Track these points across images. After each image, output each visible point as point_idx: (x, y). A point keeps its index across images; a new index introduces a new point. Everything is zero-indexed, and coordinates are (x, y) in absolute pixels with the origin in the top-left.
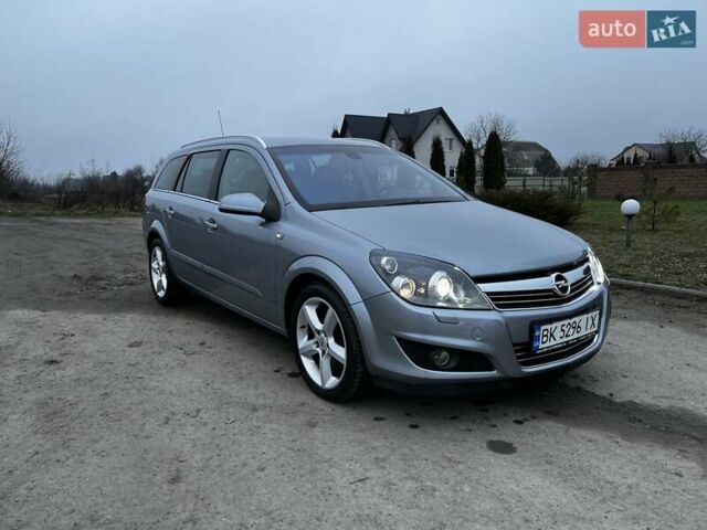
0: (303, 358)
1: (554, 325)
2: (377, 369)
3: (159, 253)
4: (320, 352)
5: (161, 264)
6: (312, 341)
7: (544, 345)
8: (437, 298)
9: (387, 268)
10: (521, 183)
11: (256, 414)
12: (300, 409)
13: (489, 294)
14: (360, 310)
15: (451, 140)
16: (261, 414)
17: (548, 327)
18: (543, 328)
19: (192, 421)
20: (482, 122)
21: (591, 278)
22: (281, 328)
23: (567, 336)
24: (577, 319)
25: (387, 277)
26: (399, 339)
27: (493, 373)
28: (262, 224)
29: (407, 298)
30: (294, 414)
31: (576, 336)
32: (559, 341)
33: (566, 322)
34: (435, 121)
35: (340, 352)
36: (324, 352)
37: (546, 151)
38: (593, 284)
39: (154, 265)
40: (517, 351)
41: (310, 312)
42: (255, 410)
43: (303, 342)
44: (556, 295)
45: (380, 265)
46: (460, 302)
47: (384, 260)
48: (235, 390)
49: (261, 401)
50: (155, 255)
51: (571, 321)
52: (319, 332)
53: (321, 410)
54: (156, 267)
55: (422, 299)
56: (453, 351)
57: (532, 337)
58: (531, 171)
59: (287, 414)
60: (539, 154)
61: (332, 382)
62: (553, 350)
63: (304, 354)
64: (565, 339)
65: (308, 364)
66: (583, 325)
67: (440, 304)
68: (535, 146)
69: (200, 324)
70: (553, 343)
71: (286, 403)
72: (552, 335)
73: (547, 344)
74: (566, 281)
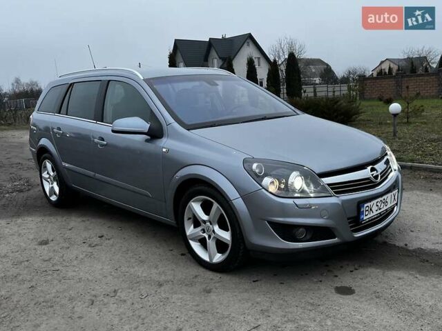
0: (190, 241)
1: (372, 203)
2: (253, 245)
3: (49, 165)
4: (207, 237)
5: (52, 174)
6: (199, 229)
7: (366, 217)
8: (294, 191)
9: (257, 171)
10: (312, 90)
11: (162, 288)
12: (196, 280)
14: (239, 203)
15: (259, 58)
16: (166, 287)
18: (366, 205)
19: (113, 300)
20: (280, 44)
21: (390, 167)
22: (171, 220)
23: (380, 209)
24: (385, 197)
25: (258, 178)
26: (269, 222)
27: (336, 240)
28: (147, 141)
29: (272, 192)
30: (192, 284)
31: (385, 208)
32: (375, 213)
33: (379, 200)
34: (246, 44)
35: (226, 236)
36: (210, 237)
37: (328, 65)
38: (391, 171)
39: (45, 175)
40: (350, 223)
41: (196, 207)
42: (160, 285)
43: (190, 230)
44: (372, 182)
45: (252, 170)
46: (311, 193)
47: (255, 166)
48: (140, 271)
49: (163, 278)
50: (45, 167)
51: (382, 199)
52: (205, 222)
53: (212, 279)
54: (47, 176)
55: (284, 192)
56: (308, 228)
57: (359, 213)
58: (317, 80)
59: (186, 285)
60: (322, 67)
61: (218, 258)
63: (191, 239)
64: (379, 211)
65: (196, 246)
66: (389, 200)
67: (296, 195)
68: (319, 62)
69: (93, 220)
70: (372, 215)
71: (184, 277)
72: (371, 209)
73: (369, 216)
74: (377, 171)
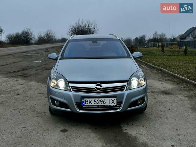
7: (86, 104)
18: (86, 99)
23: (98, 104)
24: (102, 99)
31: (103, 104)
32: (94, 105)
40: (77, 105)
44: (96, 90)
55: (55, 86)
57: (82, 101)
66: (107, 102)
72: (90, 102)
73: (88, 105)
74: (101, 86)
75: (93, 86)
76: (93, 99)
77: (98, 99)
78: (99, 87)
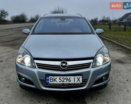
7: (51, 82)
13: (36, 63)
17: (53, 77)
18: (50, 77)
23: (63, 82)
31: (68, 82)
32: (59, 83)
33: (62, 77)
51: (65, 77)
57: (46, 79)
62: (55, 85)
66: (72, 80)
70: (55, 82)
72: (54, 80)
73: (53, 82)
74: (67, 64)
75: (58, 63)
76: (58, 77)
77: (63, 77)
78: (64, 64)
